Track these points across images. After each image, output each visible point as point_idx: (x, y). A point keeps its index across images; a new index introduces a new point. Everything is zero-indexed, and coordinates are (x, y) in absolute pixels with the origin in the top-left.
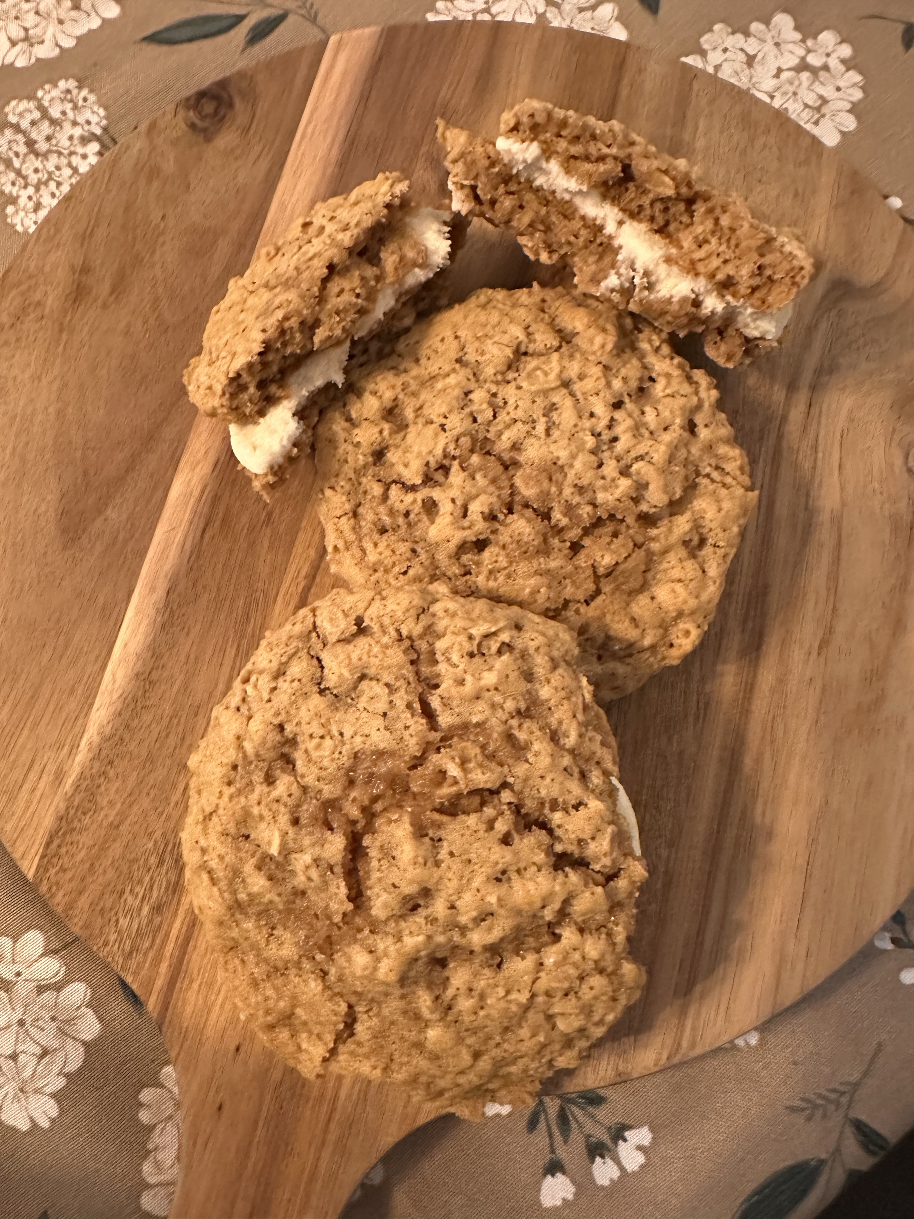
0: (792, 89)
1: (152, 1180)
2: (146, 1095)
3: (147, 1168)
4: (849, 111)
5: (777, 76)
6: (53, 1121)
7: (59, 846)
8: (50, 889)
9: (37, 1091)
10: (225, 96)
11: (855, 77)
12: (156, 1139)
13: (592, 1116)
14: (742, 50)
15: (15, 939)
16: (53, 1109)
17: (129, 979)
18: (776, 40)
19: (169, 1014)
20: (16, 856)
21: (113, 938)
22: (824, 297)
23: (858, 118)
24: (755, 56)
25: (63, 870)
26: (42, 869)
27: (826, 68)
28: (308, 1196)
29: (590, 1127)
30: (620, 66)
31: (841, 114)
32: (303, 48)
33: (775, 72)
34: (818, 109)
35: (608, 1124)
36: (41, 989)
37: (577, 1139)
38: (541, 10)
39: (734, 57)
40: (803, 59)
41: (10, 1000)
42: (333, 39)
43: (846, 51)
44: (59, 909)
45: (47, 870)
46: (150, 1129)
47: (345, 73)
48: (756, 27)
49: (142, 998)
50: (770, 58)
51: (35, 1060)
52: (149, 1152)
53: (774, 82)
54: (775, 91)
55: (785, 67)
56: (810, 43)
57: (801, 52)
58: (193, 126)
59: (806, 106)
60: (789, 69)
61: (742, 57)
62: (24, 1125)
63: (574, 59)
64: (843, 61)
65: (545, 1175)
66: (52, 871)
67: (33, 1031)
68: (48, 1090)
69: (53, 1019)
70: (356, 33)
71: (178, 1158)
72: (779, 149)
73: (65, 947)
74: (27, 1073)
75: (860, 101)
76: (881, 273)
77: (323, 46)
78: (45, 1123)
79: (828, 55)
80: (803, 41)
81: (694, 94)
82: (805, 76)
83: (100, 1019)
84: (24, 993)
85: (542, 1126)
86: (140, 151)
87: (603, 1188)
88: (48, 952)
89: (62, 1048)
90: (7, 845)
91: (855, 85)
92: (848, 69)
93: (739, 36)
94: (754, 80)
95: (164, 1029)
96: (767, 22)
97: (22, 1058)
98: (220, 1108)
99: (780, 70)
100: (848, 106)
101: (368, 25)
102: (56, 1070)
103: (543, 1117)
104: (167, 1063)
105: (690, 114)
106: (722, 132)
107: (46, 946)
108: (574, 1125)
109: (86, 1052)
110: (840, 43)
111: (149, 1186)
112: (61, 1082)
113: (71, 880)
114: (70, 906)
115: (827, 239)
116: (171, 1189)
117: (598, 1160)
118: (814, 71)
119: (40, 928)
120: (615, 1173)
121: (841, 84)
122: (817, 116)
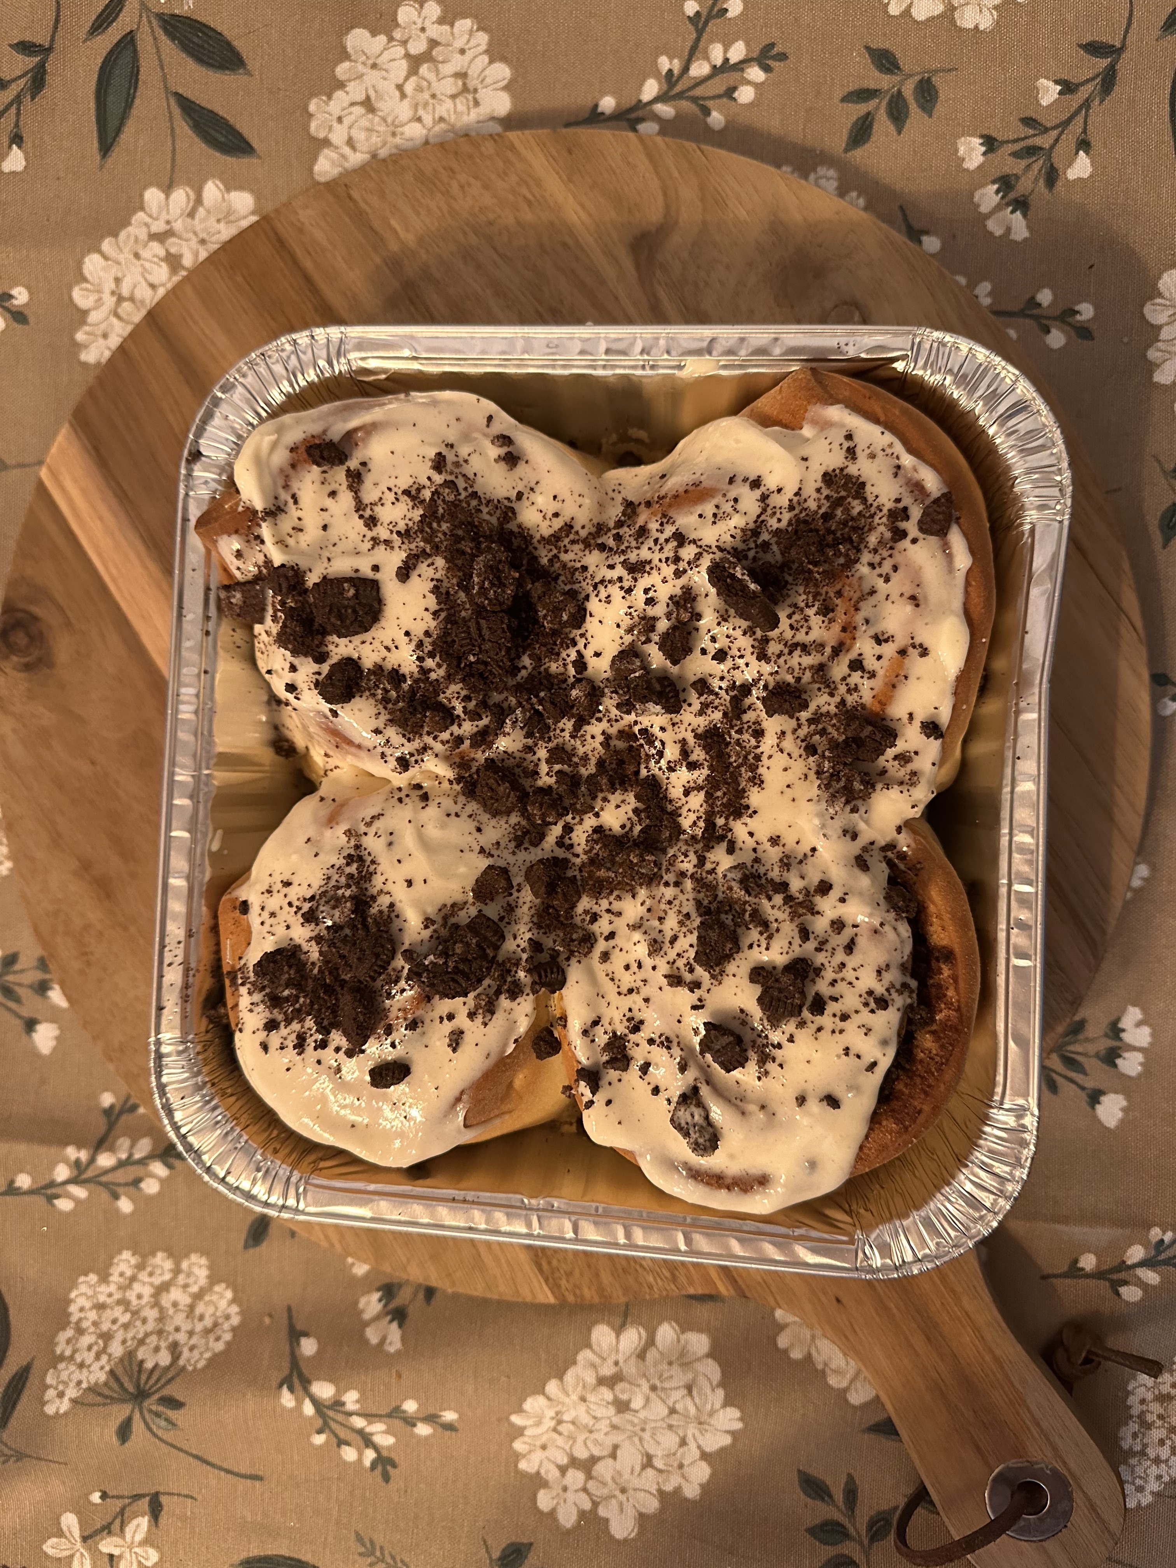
0: (426, 96)
1: (844, 1384)
2: (783, 1341)
3: (833, 1381)
4: (491, 62)
5: (403, 96)
6: (741, 1419)
7: (549, 1263)
8: (575, 1295)
9: (712, 1413)
10: (19, 615)
11: (465, 24)
12: (819, 1361)
13: (1087, 1040)
14: (353, 104)
15: (589, 1346)
16: (733, 1413)
17: (691, 1291)
18: (370, 62)
19: (740, 1282)
20: (529, 1298)
21: (651, 1279)
22: (638, 267)
23: (504, 59)
24: (368, 98)
25: (569, 1274)
26: (555, 1287)
27: (433, 43)
28: (953, 1291)
29: (1091, 1048)
30: (280, 244)
31: (487, 72)
32: (31, 511)
33: (397, 93)
34: (465, 89)
35: (1101, 1033)
36: (641, 1355)
37: (1092, 1065)
38: (162, 253)
39: (353, 117)
40: (407, 55)
41: (631, 1383)
42: (44, 473)
43: (433, 10)
44: (596, 1300)
45: (559, 1286)
46: (809, 1357)
47: (83, 491)
48: (342, 70)
49: (713, 1292)
50: (382, 85)
51: (689, 1399)
52: (823, 1372)
53: (406, 102)
54: (416, 111)
55: (400, 81)
56: (397, 34)
57: (401, 51)
58: (27, 667)
59: (453, 97)
60: (407, 78)
61: (359, 110)
62: (727, 1440)
63: (240, 279)
64: (441, 21)
65: (1093, 1108)
66: (563, 1283)
67: (667, 1385)
68: (718, 1405)
69: (670, 1363)
70: (54, 450)
71: (845, 1354)
72: (476, 178)
73: (626, 1316)
74: (692, 1411)
75: (490, 44)
76: (660, 198)
77: (41, 489)
78: (739, 1425)
79: (423, 29)
80: (391, 39)
81: (362, 205)
82: (424, 69)
83: (700, 1330)
84: (634, 1370)
85: (1060, 1080)
86: (14, 730)
87: (1140, 1075)
88: (619, 1331)
89: (696, 1374)
90: (515, 1299)
91: (471, 33)
92: (452, 25)
93: (339, 94)
94: (389, 120)
95: (748, 1294)
96: (345, 56)
97: (679, 1407)
98: (838, 1301)
99: (400, 87)
100: (486, 59)
101: (55, 434)
102: (709, 1392)
103: (1054, 1076)
104: (773, 1311)
105: (377, 224)
106: (418, 214)
107: (613, 1328)
108: (1079, 1058)
109: (715, 1359)
110: (422, 7)
111: (845, 1390)
112: (720, 1393)
113: (581, 1274)
114: (601, 1290)
115: (590, 215)
116: (862, 1376)
117: (1119, 1062)
118: (426, 57)
119: (596, 1322)
120: (1139, 1057)
121: (459, 44)
122: (470, 97)
